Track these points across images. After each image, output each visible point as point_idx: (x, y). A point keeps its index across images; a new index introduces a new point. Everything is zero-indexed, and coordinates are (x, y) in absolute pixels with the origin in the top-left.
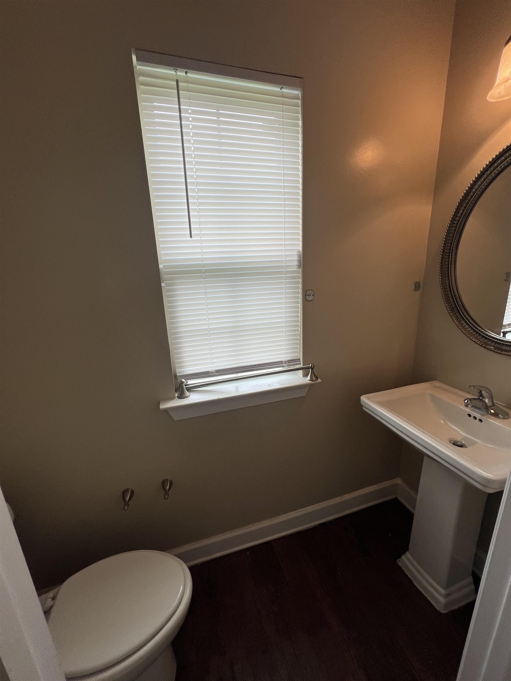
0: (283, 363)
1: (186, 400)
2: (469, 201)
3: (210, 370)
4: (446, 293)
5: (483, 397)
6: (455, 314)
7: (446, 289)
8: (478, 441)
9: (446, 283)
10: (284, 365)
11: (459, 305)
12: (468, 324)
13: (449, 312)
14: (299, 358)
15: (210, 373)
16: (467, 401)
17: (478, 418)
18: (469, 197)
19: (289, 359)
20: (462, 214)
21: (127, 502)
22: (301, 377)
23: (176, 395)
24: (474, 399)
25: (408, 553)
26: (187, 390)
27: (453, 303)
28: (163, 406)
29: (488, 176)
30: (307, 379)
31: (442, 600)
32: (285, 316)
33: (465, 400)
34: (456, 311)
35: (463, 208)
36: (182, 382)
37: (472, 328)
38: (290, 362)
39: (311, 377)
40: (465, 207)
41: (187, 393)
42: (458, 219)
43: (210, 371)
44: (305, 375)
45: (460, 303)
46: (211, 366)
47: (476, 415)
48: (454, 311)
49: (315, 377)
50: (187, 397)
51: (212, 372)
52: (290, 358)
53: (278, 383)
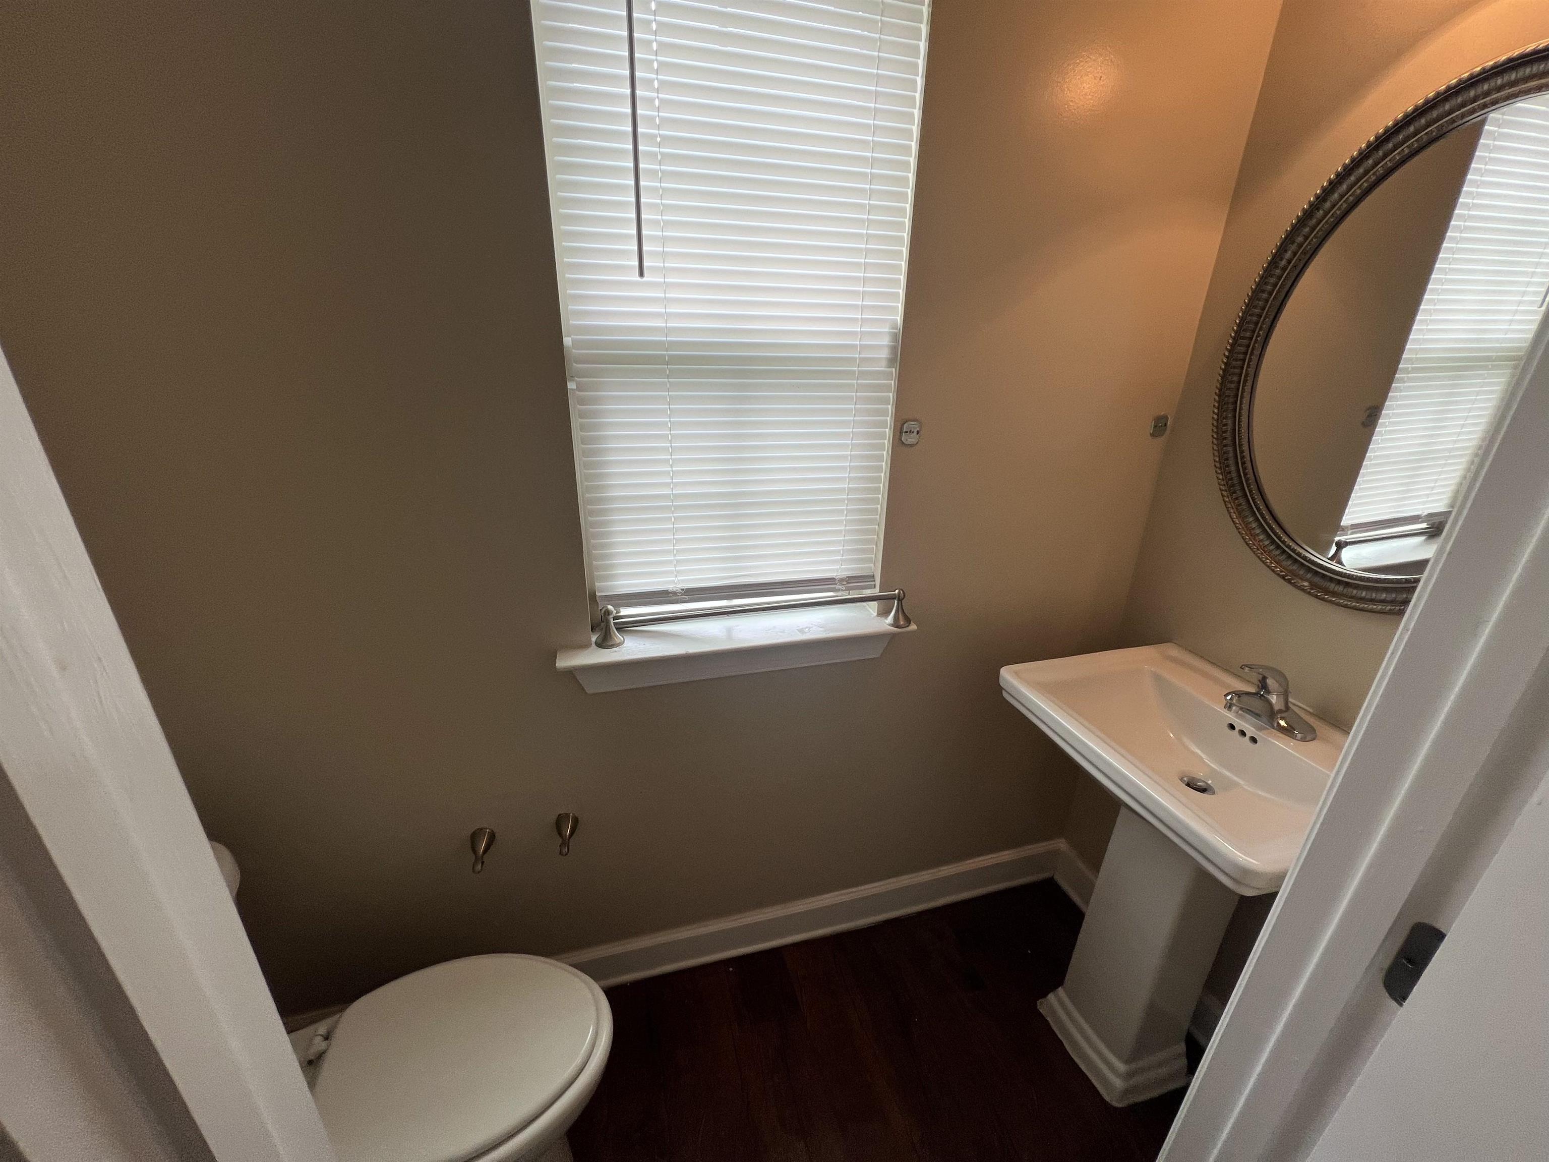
0: (837, 582)
1: (616, 652)
2: (1313, 229)
3: (671, 587)
4: (1222, 449)
5: (1268, 692)
6: (1237, 499)
7: (1225, 439)
8: (1242, 782)
9: (1226, 425)
10: (837, 587)
11: (1247, 480)
12: (1261, 526)
13: (1224, 493)
14: (872, 574)
15: (671, 595)
16: (1230, 696)
17: (1248, 735)
18: (1314, 221)
19: (850, 574)
20: (1289, 262)
21: (480, 856)
22: (872, 616)
23: (594, 638)
24: (1248, 694)
25: (1060, 990)
26: (617, 629)
27: (1234, 475)
28: (565, 662)
29: (1366, 172)
30: (885, 623)
31: (1118, 1083)
32: (849, 477)
33: (1226, 695)
34: (1239, 493)
35: (1294, 247)
36: (608, 613)
37: (1269, 536)
38: (850, 581)
39: (896, 618)
40: (1300, 246)
41: (618, 636)
42: (1278, 272)
43: (670, 589)
44: (884, 613)
45: (1251, 476)
46: (674, 579)
47: (1245, 727)
48: (1235, 492)
49: (904, 617)
50: (618, 645)
51: (675, 593)
52: (856, 572)
53: (821, 628)
